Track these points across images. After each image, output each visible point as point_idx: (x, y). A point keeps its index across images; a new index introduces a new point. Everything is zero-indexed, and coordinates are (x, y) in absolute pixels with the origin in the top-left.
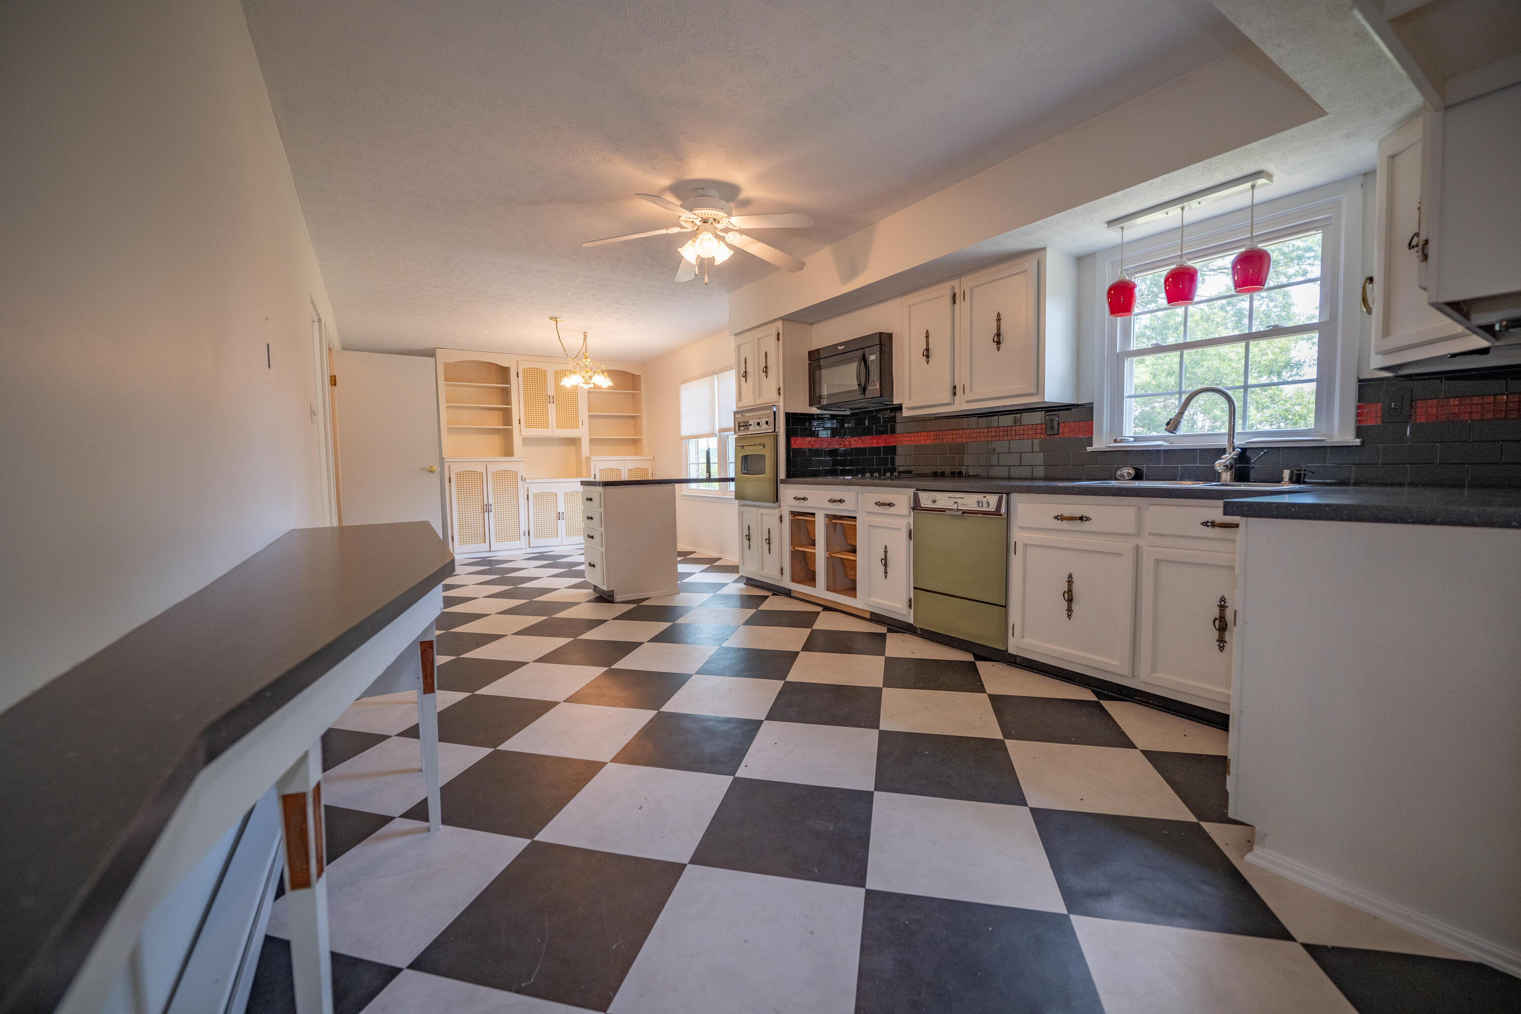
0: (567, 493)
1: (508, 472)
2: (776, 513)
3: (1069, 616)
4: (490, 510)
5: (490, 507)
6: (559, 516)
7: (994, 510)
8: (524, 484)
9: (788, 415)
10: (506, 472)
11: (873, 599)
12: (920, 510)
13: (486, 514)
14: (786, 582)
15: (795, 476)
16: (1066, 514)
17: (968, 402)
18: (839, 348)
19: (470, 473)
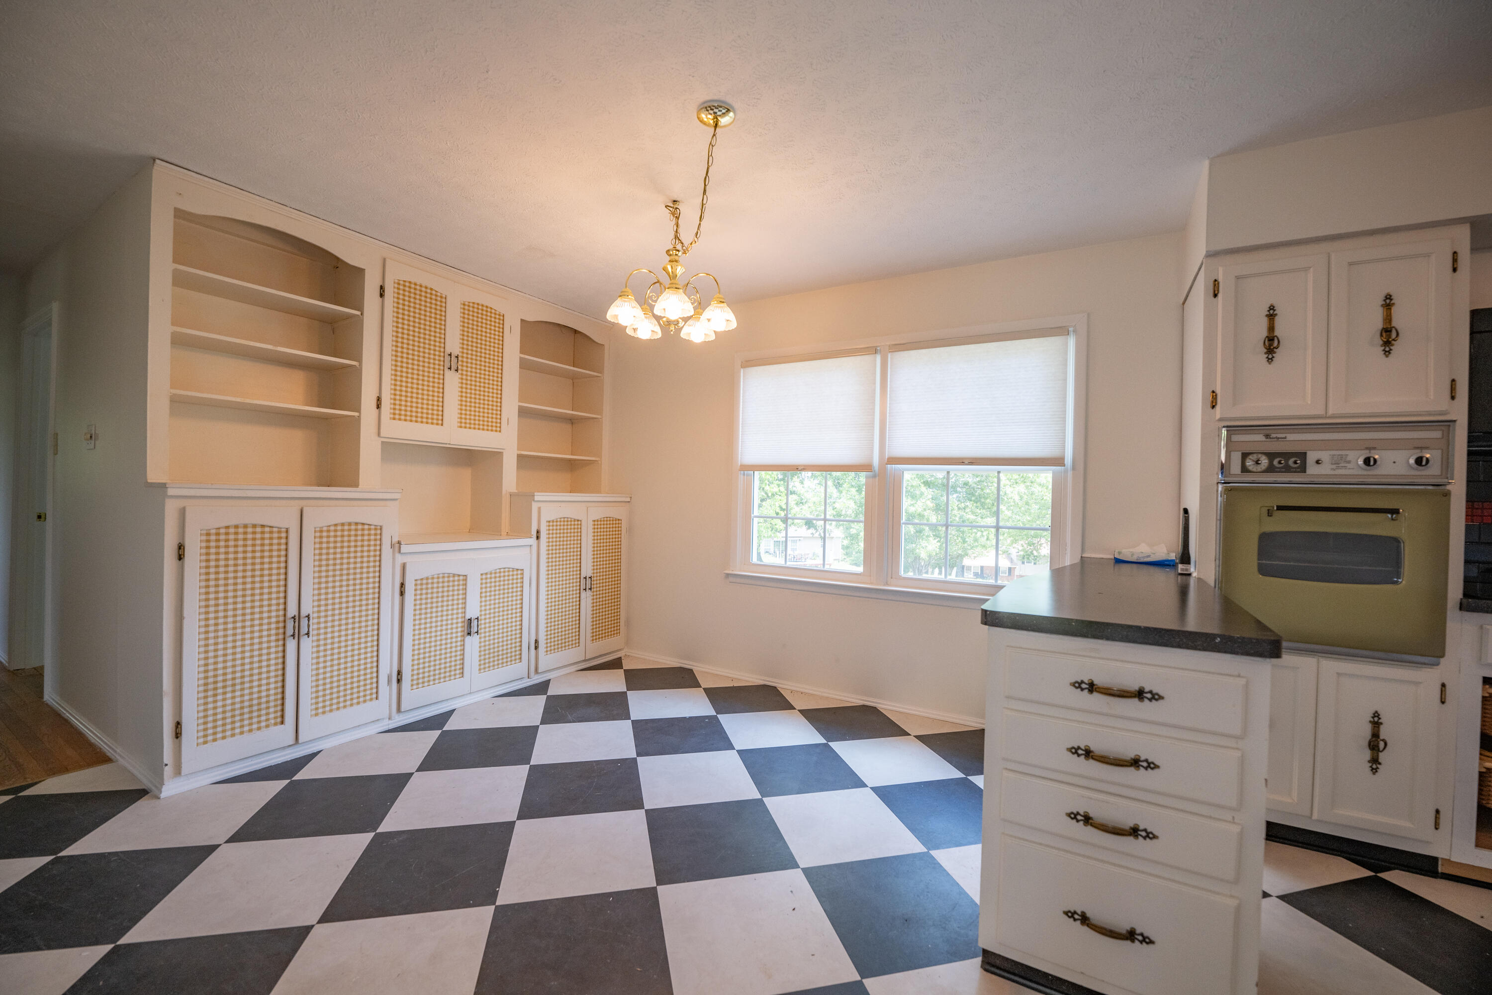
0: (486, 574)
1: (360, 527)
4: (304, 630)
5: (304, 622)
6: (469, 627)
8: (394, 559)
10: (353, 527)
13: (291, 645)
19: (250, 530)
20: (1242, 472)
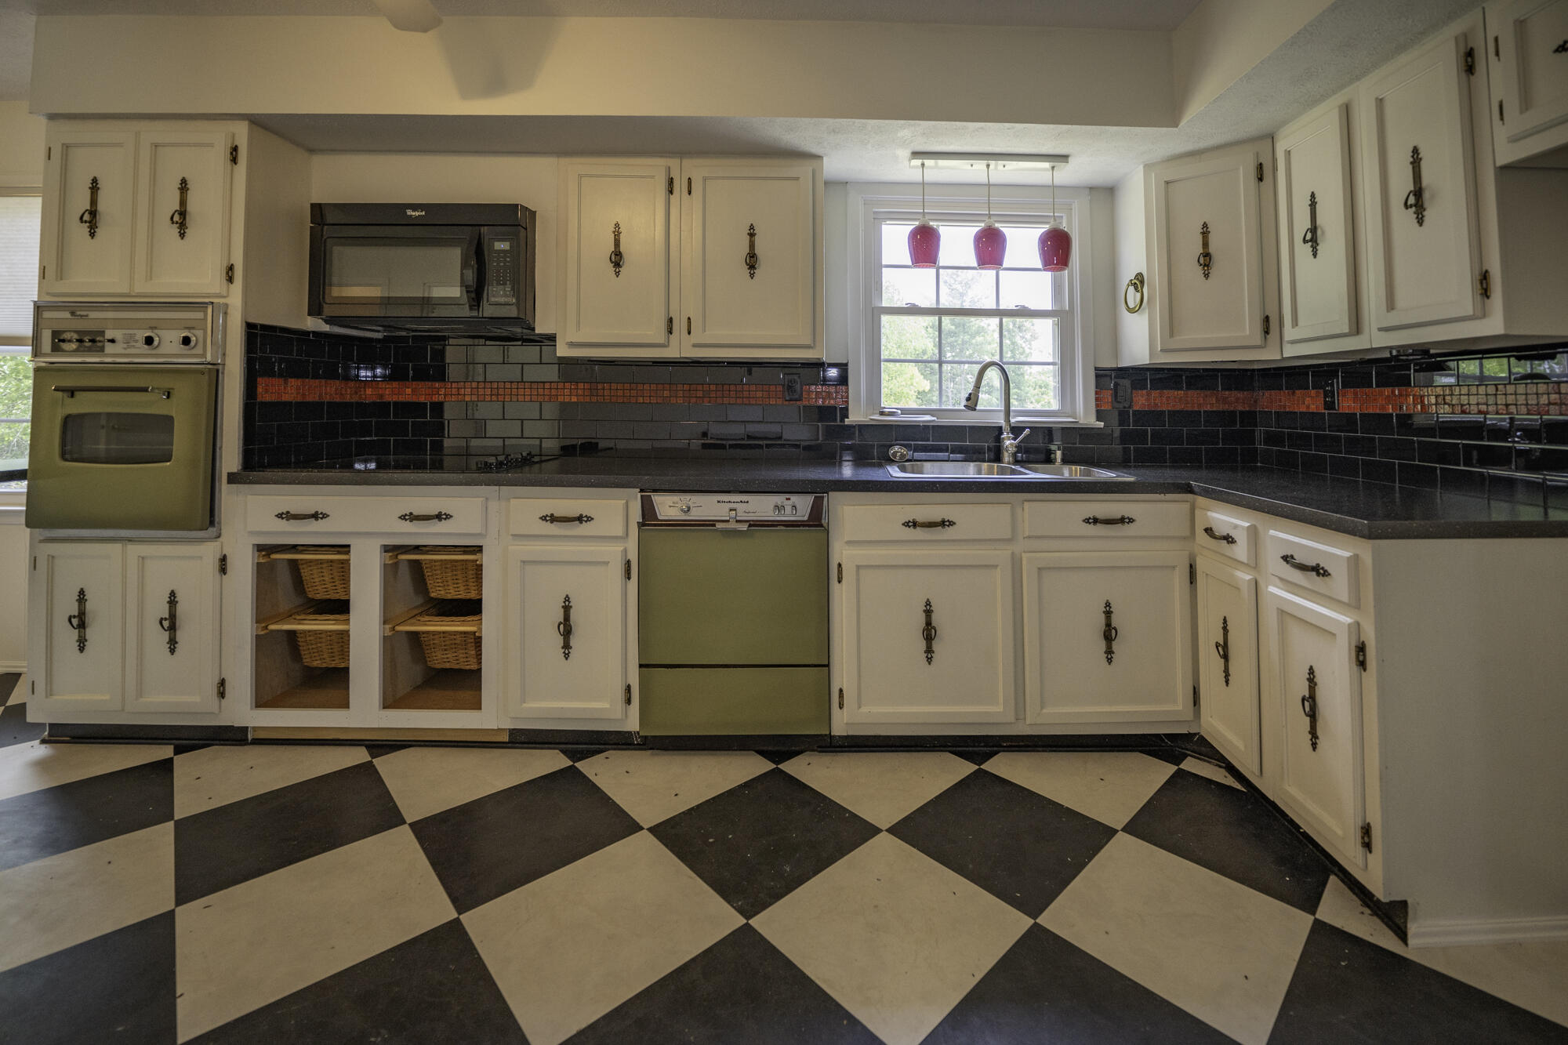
2: (209, 552)
3: (929, 660)
7: (806, 518)
9: (250, 327)
11: (531, 705)
12: (655, 525)
14: (241, 711)
15: (262, 467)
16: (920, 519)
17: (695, 346)
18: (410, 212)
20: (52, 351)
